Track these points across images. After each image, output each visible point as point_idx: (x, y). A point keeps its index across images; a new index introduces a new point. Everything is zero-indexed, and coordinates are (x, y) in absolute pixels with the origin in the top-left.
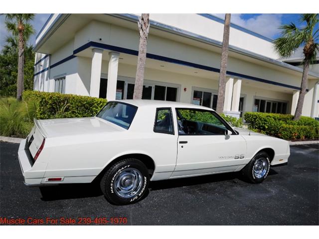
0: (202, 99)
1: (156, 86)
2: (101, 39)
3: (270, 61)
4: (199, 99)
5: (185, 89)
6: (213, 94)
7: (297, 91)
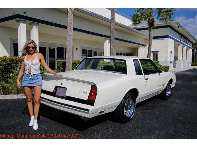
0: (87, 55)
1: (57, 47)
2: (25, 13)
3: (127, 28)
4: (85, 55)
5: (77, 49)
6: (93, 51)
7: (140, 46)
